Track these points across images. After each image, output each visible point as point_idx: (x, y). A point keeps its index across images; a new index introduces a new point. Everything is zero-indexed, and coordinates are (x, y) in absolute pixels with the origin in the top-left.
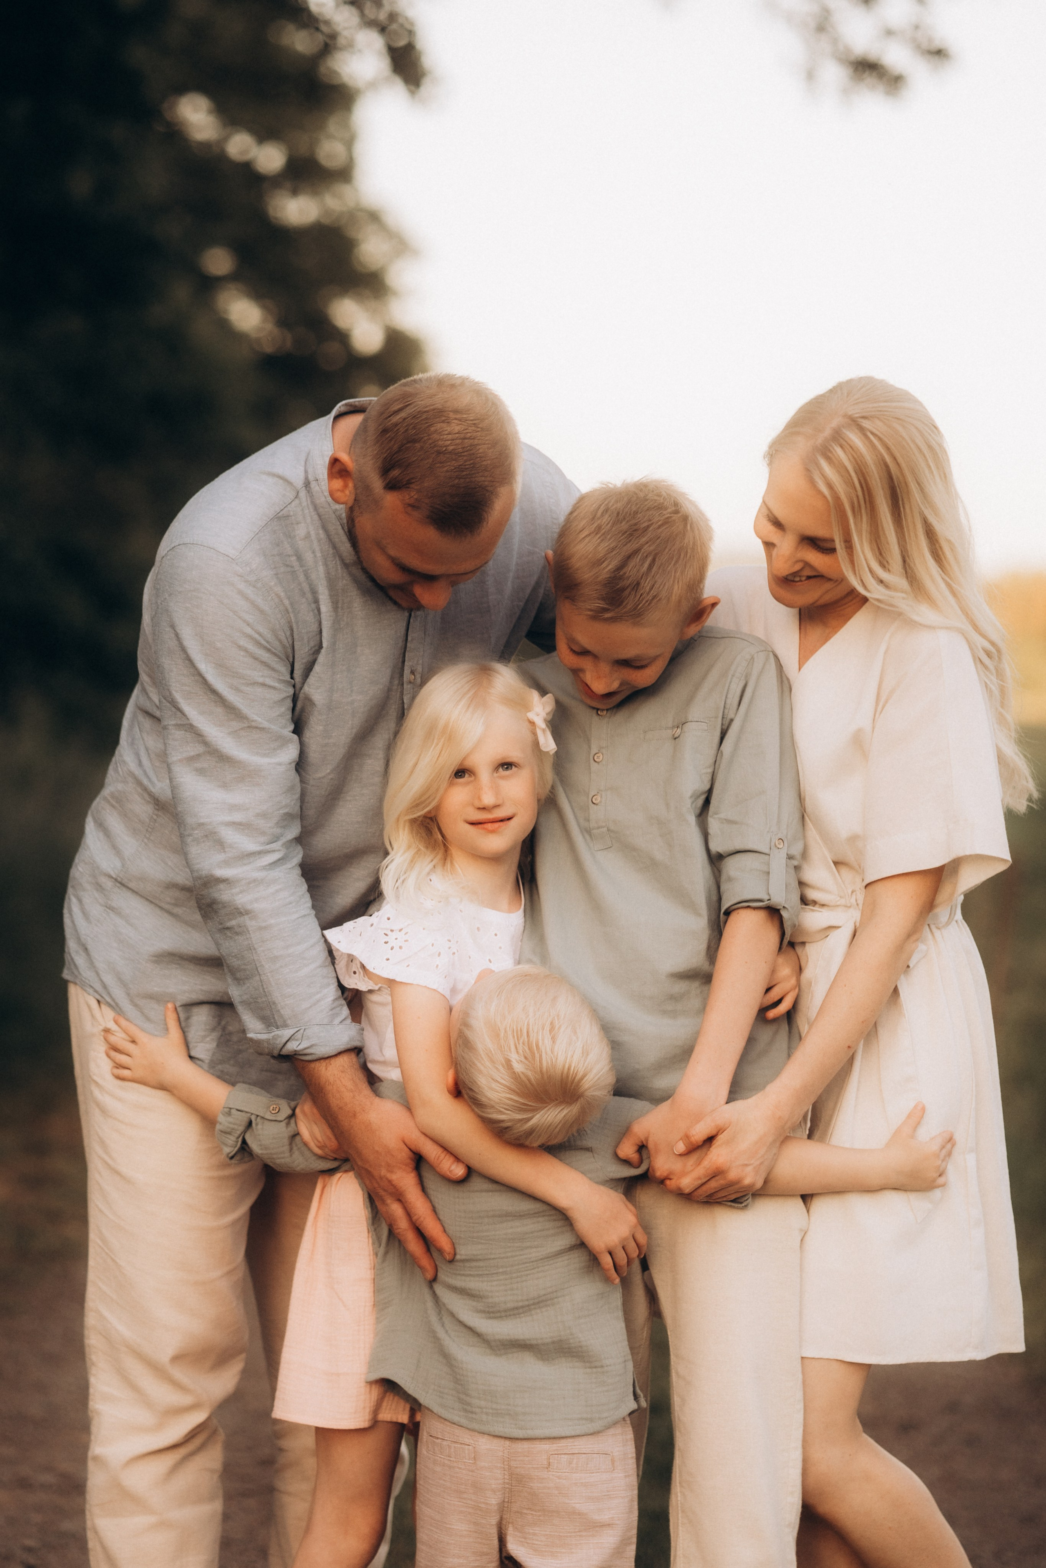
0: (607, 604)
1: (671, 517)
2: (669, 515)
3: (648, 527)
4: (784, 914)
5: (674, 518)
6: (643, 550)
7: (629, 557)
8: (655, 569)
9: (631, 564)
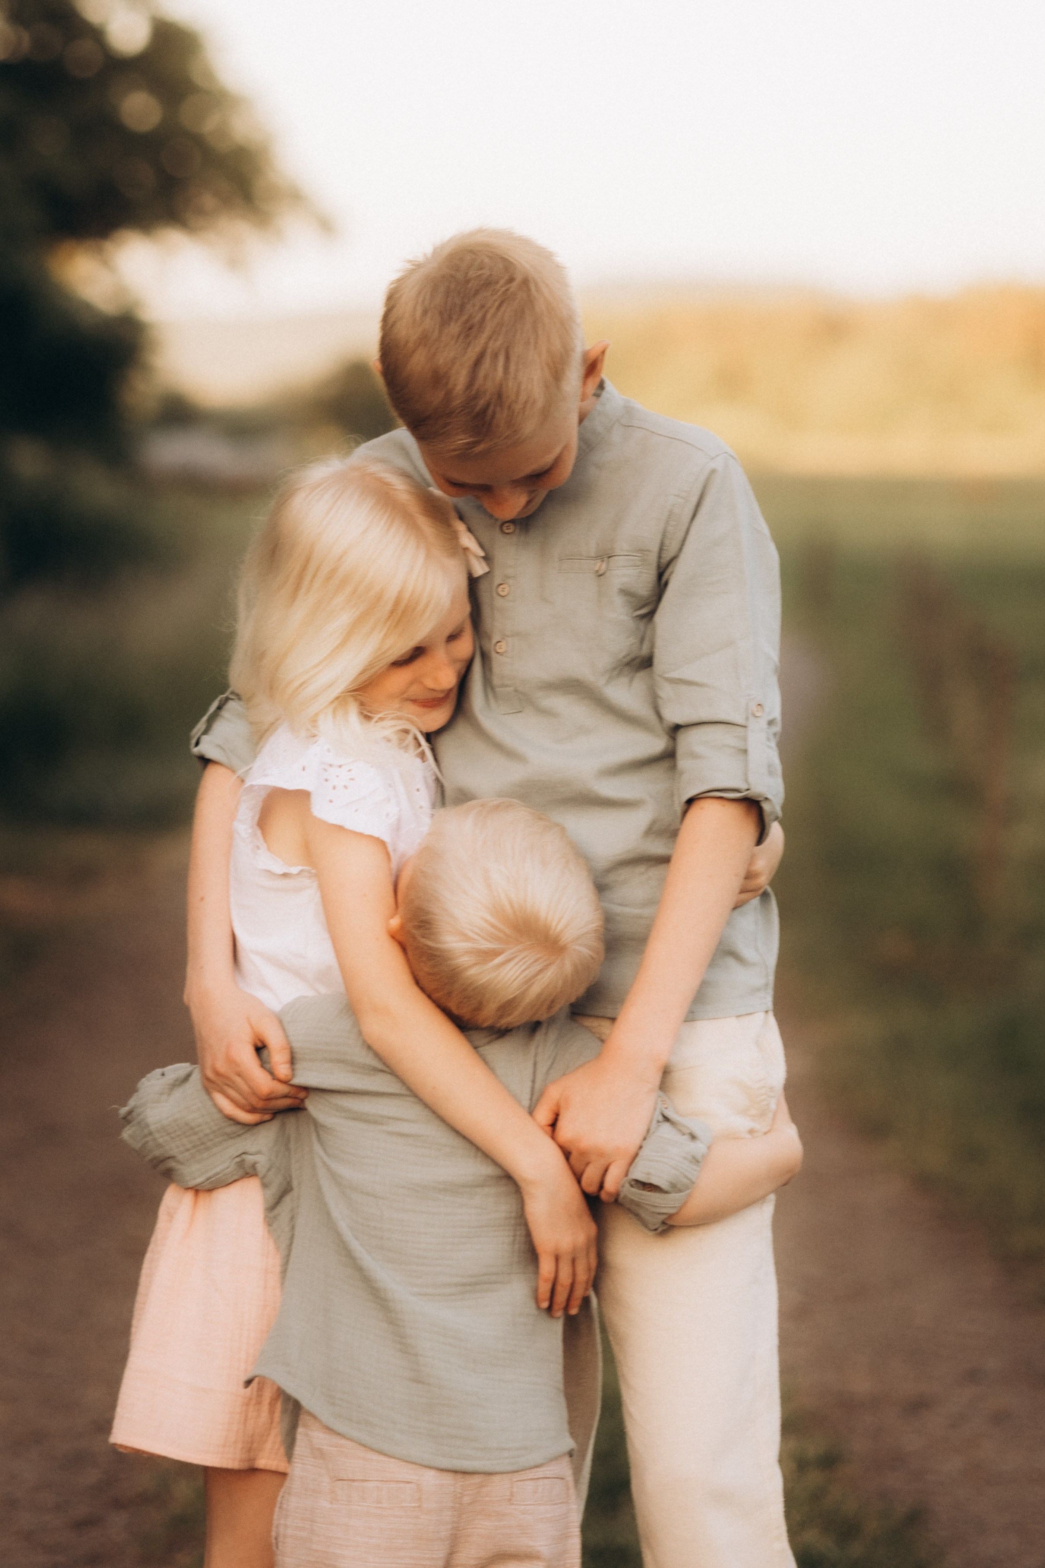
0: (470, 436)
1: (507, 290)
2: (504, 289)
3: (484, 317)
4: (766, 806)
5: (512, 290)
6: (489, 351)
7: (478, 363)
8: (512, 368)
9: (482, 373)
